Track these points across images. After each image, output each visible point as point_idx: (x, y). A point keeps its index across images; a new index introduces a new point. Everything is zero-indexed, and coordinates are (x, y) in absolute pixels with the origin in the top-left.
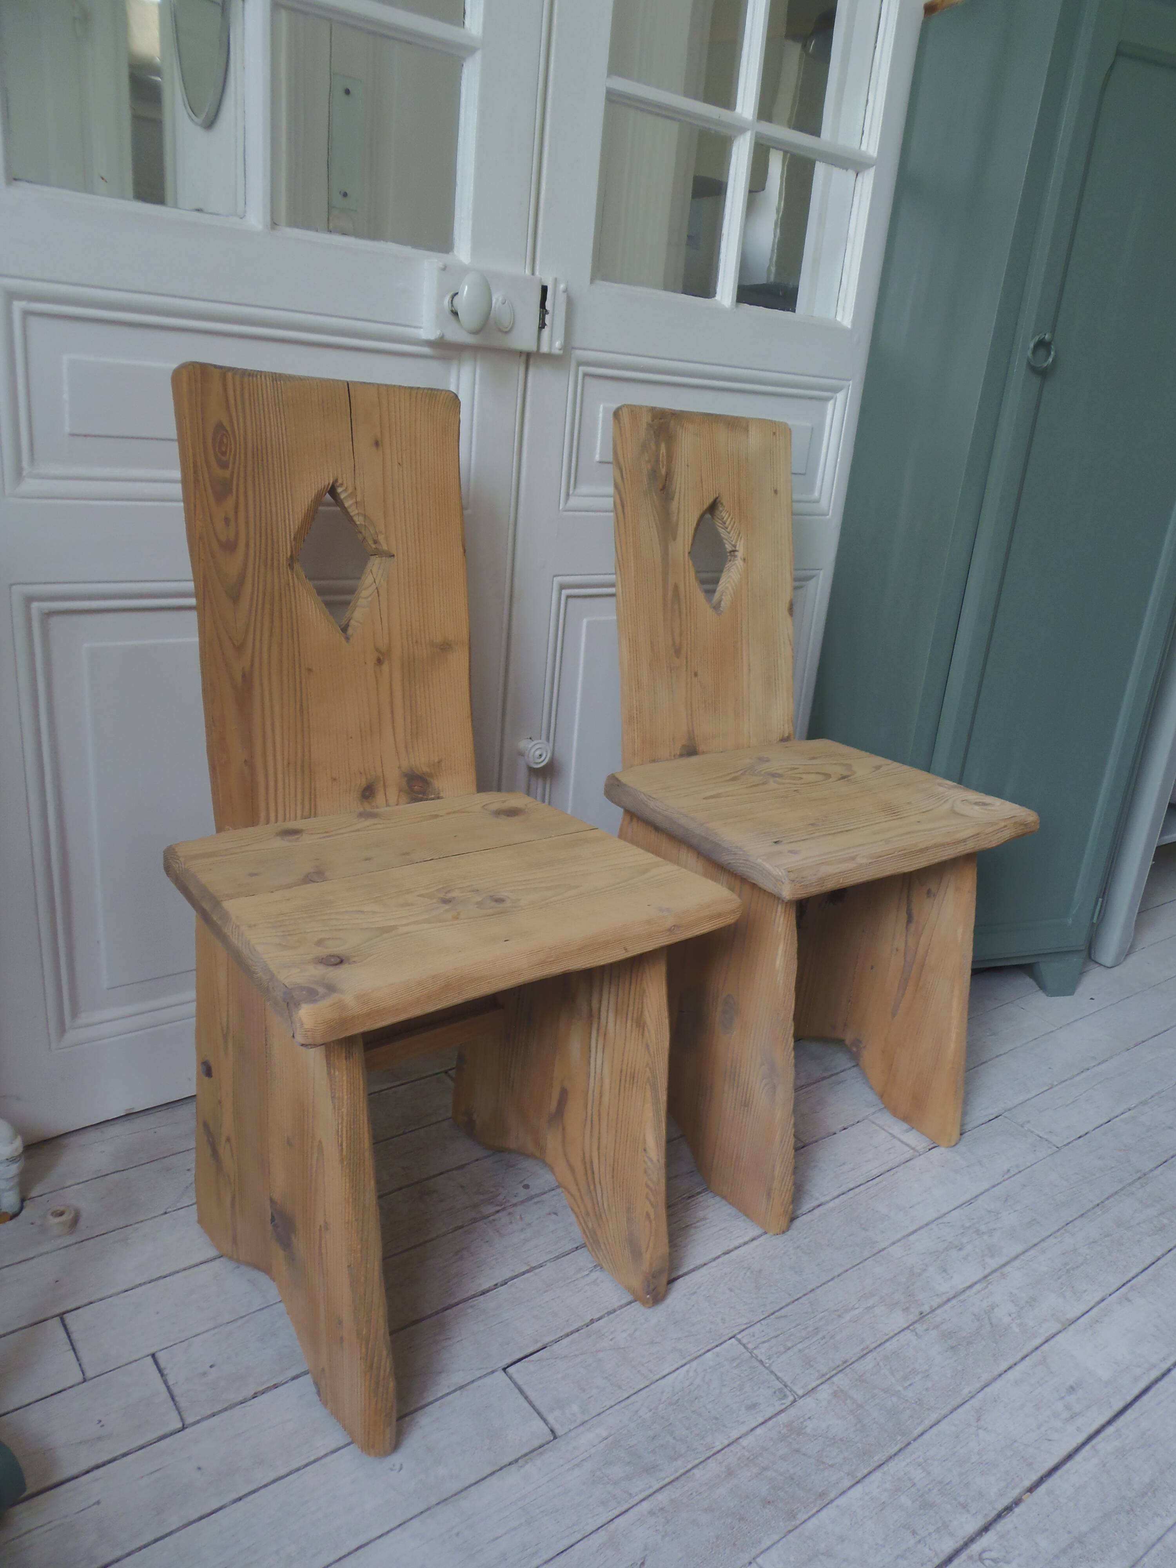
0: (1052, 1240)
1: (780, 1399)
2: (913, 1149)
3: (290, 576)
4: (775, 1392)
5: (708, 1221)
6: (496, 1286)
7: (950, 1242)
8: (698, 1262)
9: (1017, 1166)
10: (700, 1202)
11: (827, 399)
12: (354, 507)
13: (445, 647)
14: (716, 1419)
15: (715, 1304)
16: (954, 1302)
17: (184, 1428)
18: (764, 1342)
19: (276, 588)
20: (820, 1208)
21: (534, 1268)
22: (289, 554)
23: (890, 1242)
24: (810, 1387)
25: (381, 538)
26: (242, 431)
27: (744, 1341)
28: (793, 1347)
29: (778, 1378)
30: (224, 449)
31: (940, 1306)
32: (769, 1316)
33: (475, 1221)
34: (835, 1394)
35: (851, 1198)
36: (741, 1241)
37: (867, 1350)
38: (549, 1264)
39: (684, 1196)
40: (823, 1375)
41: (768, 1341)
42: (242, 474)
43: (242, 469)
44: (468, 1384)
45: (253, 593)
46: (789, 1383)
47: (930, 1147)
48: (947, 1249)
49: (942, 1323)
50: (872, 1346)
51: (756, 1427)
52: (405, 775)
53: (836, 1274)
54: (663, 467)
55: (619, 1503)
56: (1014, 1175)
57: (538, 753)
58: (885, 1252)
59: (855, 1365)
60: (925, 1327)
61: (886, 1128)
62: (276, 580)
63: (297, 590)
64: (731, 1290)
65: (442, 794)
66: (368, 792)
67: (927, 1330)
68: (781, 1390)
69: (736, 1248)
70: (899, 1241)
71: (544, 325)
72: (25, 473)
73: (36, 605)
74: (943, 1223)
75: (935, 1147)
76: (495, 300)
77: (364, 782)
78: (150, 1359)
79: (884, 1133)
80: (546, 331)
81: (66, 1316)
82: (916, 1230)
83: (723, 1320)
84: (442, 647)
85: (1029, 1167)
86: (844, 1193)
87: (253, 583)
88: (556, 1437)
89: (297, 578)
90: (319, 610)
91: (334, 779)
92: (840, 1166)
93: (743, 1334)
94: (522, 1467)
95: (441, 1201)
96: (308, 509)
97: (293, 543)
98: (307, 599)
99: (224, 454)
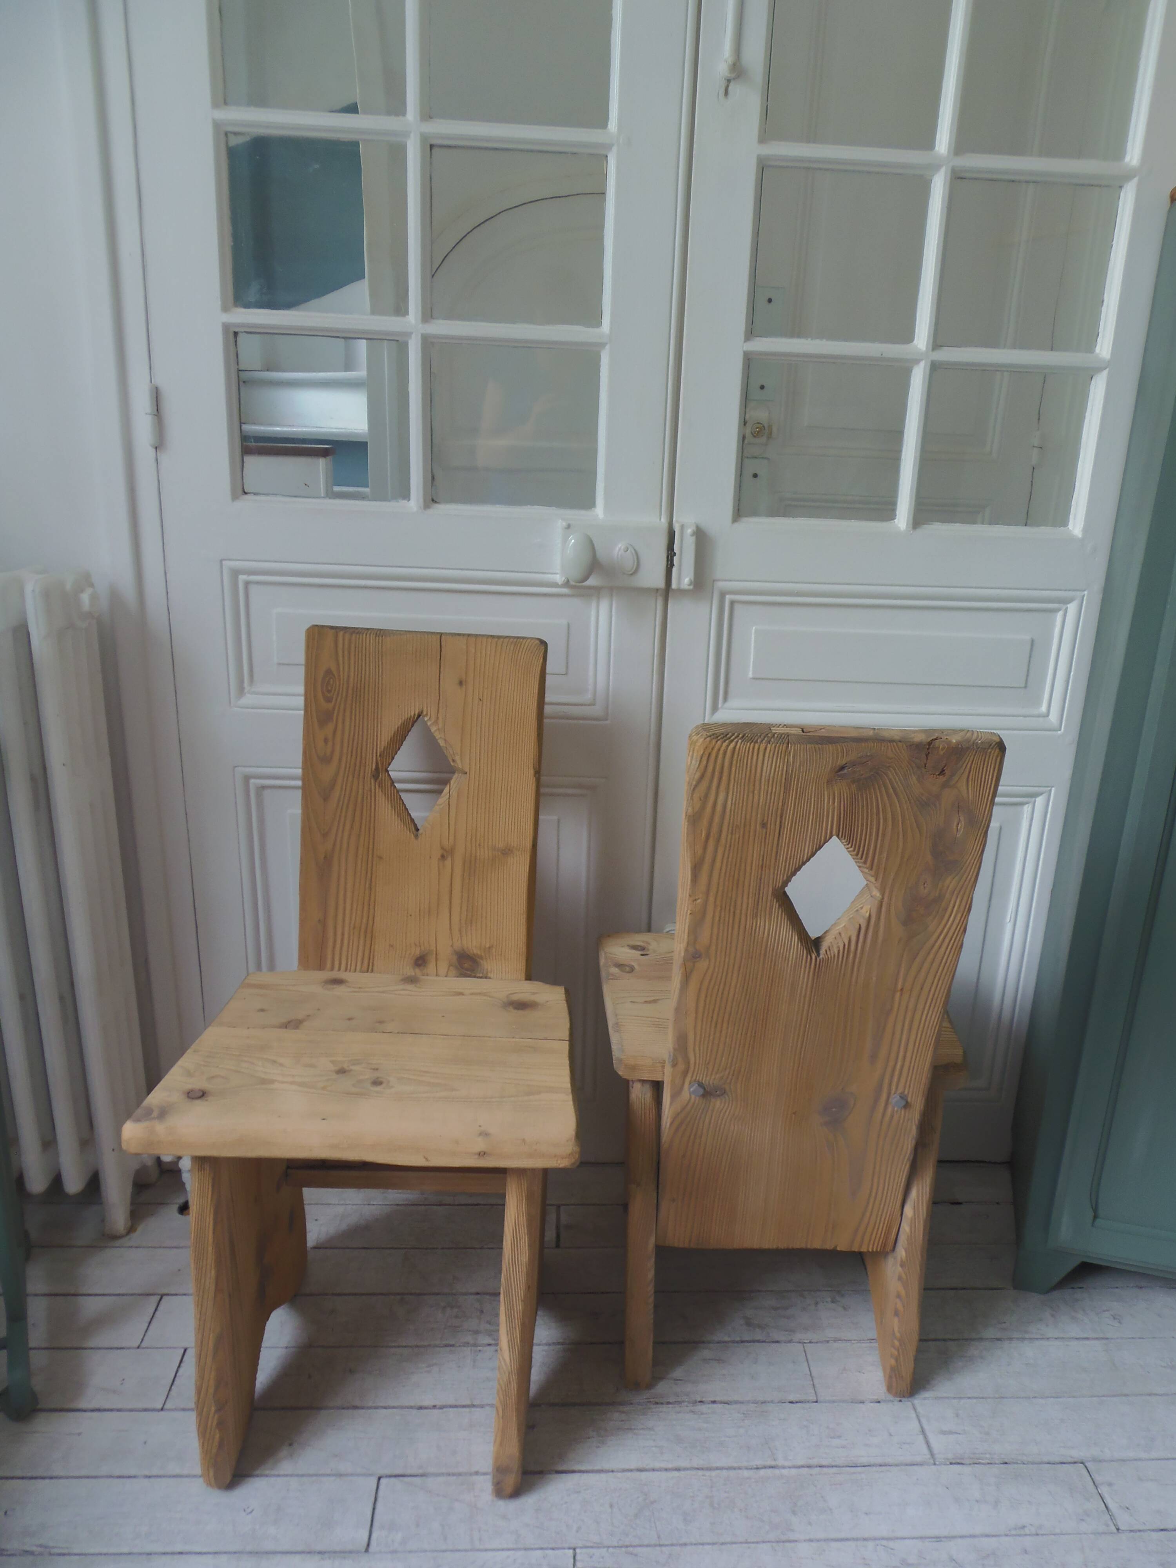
2: (932, 1454)
3: (373, 784)
5: (652, 1432)
8: (606, 1466)
9: (1039, 1527)
10: (661, 1412)
11: (1056, 611)
12: (437, 732)
13: (507, 852)
15: (585, 1512)
17: (162, 1409)
19: (360, 792)
20: (769, 1471)
21: (474, 1406)
22: (374, 767)
23: (808, 1537)
25: (456, 757)
26: (346, 674)
27: (578, 1557)
30: (330, 689)
32: (621, 1547)
33: (466, 1344)
35: (810, 1475)
36: (664, 1465)
38: (487, 1408)
42: (342, 707)
43: (343, 703)
44: (346, 1475)
45: (340, 797)
47: (955, 1461)
52: (456, 952)
56: (1026, 1535)
58: (792, 1544)
61: (923, 1421)
62: (361, 787)
63: (378, 794)
64: (611, 1506)
65: (489, 975)
66: (421, 961)
69: (653, 1470)
70: (818, 1541)
71: (672, 565)
72: (246, 691)
73: (252, 781)
74: (884, 1546)
75: (959, 1464)
76: (617, 549)
77: (418, 953)
78: (183, 1351)
79: (915, 1424)
80: (675, 570)
81: (164, 1297)
82: (847, 1540)
83: (579, 1529)
84: (503, 852)
85: (1054, 1535)
86: (809, 1467)
87: (342, 788)
88: (367, 1550)
89: (379, 786)
90: (395, 812)
91: (392, 946)
92: (831, 1438)
93: (584, 1550)
94: (323, 1559)
95: (457, 1317)
96: (394, 734)
97: (379, 759)
98: (385, 803)
99: (329, 692)
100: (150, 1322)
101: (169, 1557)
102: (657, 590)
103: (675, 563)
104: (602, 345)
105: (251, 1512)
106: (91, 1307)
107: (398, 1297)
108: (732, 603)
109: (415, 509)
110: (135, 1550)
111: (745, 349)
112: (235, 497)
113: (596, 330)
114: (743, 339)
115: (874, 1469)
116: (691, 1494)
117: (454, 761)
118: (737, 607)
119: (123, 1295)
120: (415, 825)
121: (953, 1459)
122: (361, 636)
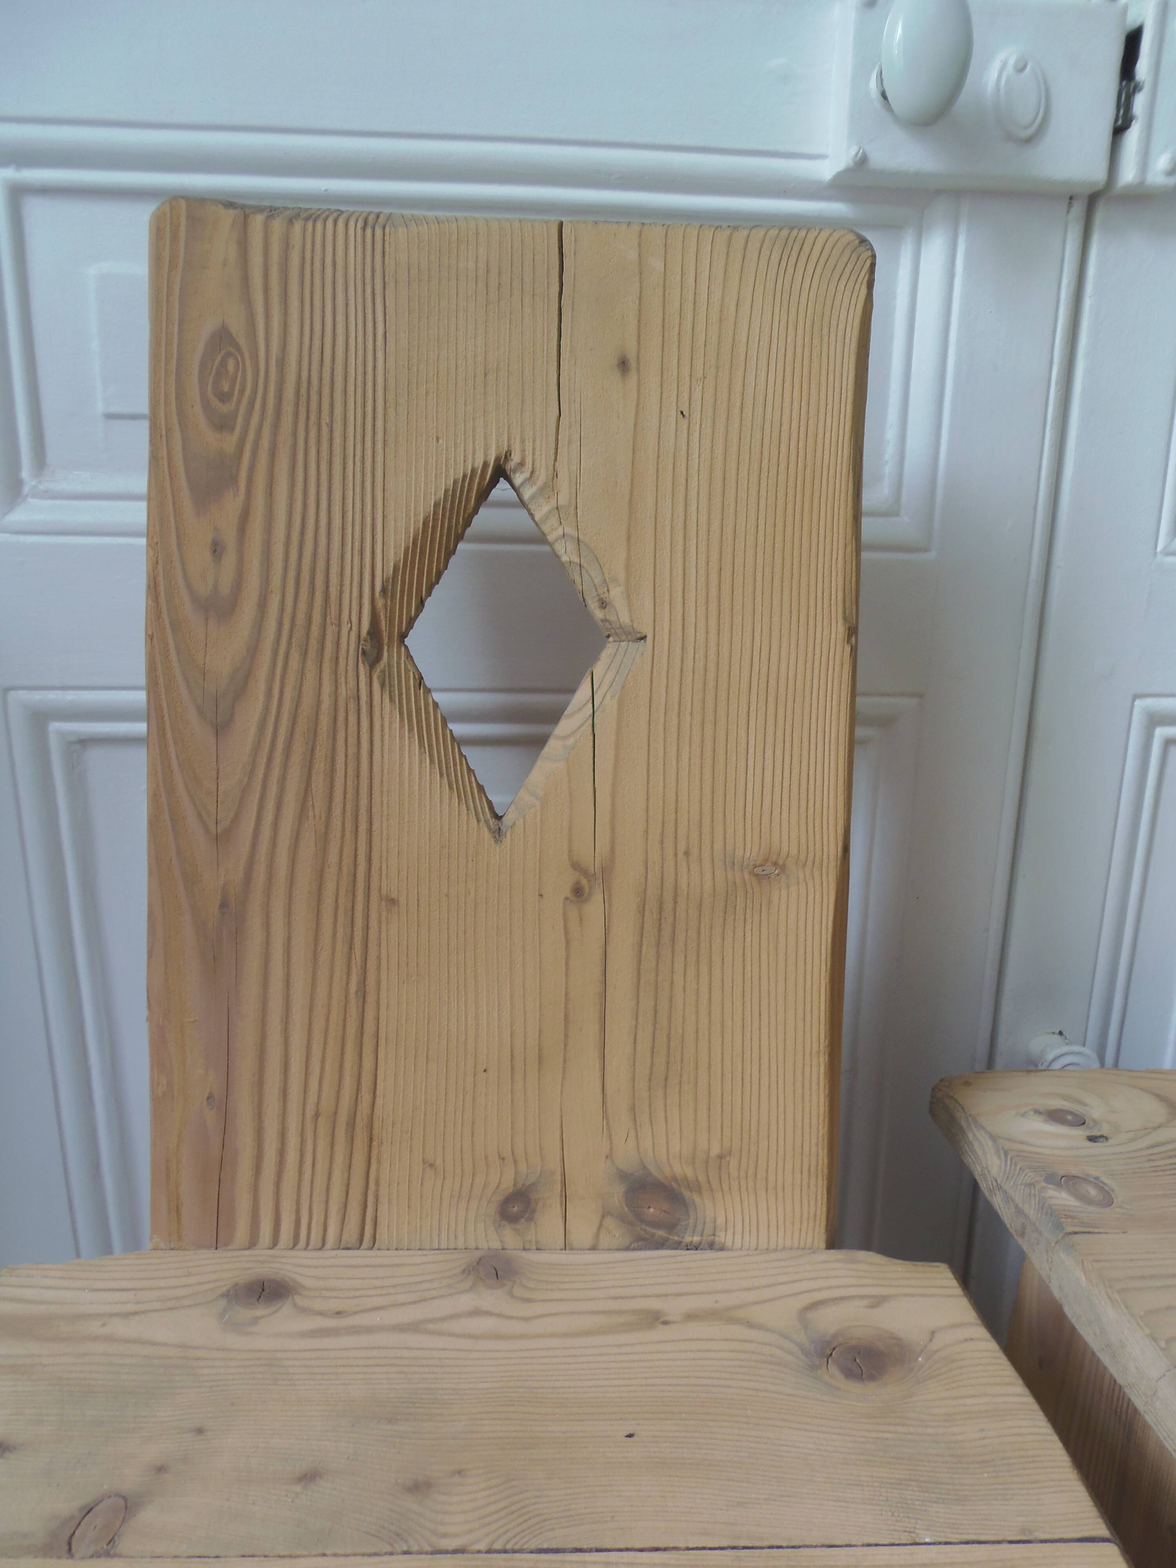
3: (363, 678)
12: (553, 521)
19: (326, 705)
22: (367, 627)
25: (615, 593)
30: (226, 389)
42: (265, 443)
45: (266, 712)
52: (623, 1176)
62: (327, 686)
63: (377, 712)
65: (721, 1238)
66: (517, 1206)
72: (26, 489)
73: (55, 726)
77: (508, 1184)
80: (1133, 131)
84: (758, 870)
87: (269, 690)
89: (383, 686)
90: (432, 761)
91: (431, 1165)
96: (425, 523)
97: (380, 603)
98: (402, 737)
99: (224, 397)
103: (1135, 113)
117: (603, 604)
122: (319, 225)
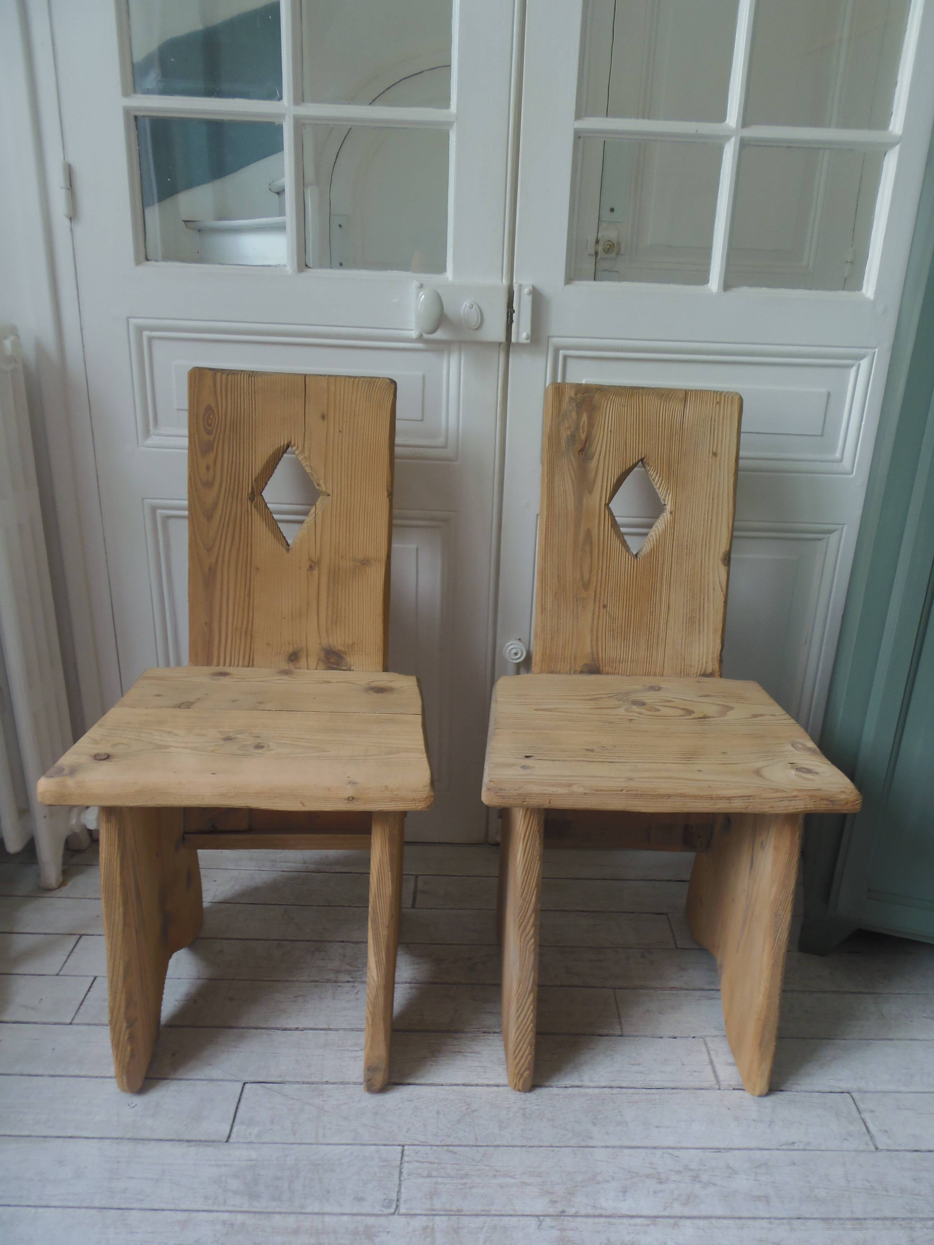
0: (764, 1223)
1: (384, 1206)
2: (718, 1081)
3: (249, 505)
4: (385, 1199)
5: (479, 1055)
6: (297, 1029)
7: (658, 1173)
8: (437, 1080)
9: (808, 1144)
11: (849, 366)
12: (304, 460)
13: (365, 562)
14: (328, 1192)
15: (416, 1116)
16: (602, 1220)
17: (71, 1024)
18: (419, 1162)
19: (239, 512)
20: (576, 1089)
21: (330, 1029)
22: (250, 491)
23: (603, 1144)
24: (413, 1212)
25: (322, 482)
26: (224, 410)
27: (406, 1153)
28: (434, 1177)
29: (399, 1192)
30: (210, 423)
31: (587, 1216)
32: (443, 1146)
33: (328, 981)
34: (425, 1228)
35: (612, 1094)
36: (486, 1082)
37: (487, 1213)
38: (341, 1031)
39: (480, 1029)
40: (433, 1210)
41: (423, 1162)
42: (221, 438)
43: (221, 436)
44: (217, 1080)
45: (222, 515)
46: (402, 1200)
47: (737, 1087)
48: (648, 1176)
49: (572, 1230)
50: (493, 1212)
51: (346, 1214)
52: (324, 649)
53: (531, 1144)
54: (583, 433)
55: (214, 1203)
56: (796, 1150)
57: (514, 651)
58: (591, 1149)
59: (464, 1218)
60: (554, 1224)
61: (712, 1053)
62: (239, 507)
63: (253, 515)
64: (438, 1113)
65: (351, 668)
66: (294, 657)
67: (552, 1227)
68: (391, 1201)
69: (477, 1085)
70: (614, 1147)
71: (512, 321)
72: (151, 433)
73: (159, 511)
74: (670, 1154)
75: (741, 1089)
76: (464, 306)
77: (291, 651)
78: (92, 978)
79: (705, 1057)
80: (514, 326)
81: (84, 937)
82: (639, 1147)
83: (409, 1129)
84: (363, 562)
85: (819, 1150)
86: (611, 1087)
87: (223, 509)
88: (227, 1141)
89: (255, 507)
90: (269, 529)
91: (269, 644)
92: (632, 1065)
93: (412, 1147)
94: (190, 1147)
95: (323, 959)
96: (267, 462)
97: (254, 484)
98: (260, 522)
99: (210, 425)
100: (69, 956)
101: (61, 1140)
102: (500, 344)
103: (514, 320)
104: (450, 124)
105: (133, 1107)
106: (21, 942)
107: (276, 942)
108: (565, 358)
109: (290, 272)
110: (34, 1134)
111: (575, 127)
112: (138, 263)
113: (445, 111)
114: (574, 120)
115: (667, 1091)
116: (508, 1106)
117: (318, 485)
118: (570, 362)
119: (50, 934)
120: (286, 542)
121: (736, 1085)
122: (236, 376)
